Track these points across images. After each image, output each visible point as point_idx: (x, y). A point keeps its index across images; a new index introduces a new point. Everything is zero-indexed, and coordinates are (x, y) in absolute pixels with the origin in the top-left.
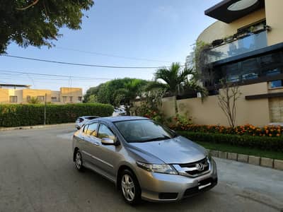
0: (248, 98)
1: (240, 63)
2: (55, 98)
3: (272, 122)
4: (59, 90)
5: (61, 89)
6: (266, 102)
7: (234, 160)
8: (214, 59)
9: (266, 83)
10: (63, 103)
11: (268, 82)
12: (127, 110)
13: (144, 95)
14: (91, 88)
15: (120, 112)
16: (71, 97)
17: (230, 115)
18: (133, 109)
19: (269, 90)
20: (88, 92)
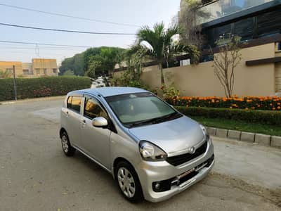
0: (250, 64)
1: (233, 25)
2: (28, 70)
3: (276, 92)
4: (31, 62)
5: (33, 60)
6: (271, 67)
7: (237, 139)
8: (202, 21)
9: (273, 44)
10: (36, 76)
11: (275, 43)
12: (105, 81)
13: (124, 64)
14: (66, 59)
15: (97, 85)
16: (45, 70)
17: (227, 85)
18: (112, 80)
19: (276, 53)
20: (63, 63)
